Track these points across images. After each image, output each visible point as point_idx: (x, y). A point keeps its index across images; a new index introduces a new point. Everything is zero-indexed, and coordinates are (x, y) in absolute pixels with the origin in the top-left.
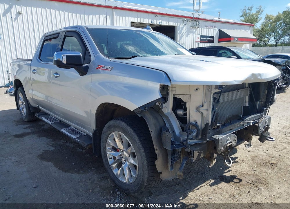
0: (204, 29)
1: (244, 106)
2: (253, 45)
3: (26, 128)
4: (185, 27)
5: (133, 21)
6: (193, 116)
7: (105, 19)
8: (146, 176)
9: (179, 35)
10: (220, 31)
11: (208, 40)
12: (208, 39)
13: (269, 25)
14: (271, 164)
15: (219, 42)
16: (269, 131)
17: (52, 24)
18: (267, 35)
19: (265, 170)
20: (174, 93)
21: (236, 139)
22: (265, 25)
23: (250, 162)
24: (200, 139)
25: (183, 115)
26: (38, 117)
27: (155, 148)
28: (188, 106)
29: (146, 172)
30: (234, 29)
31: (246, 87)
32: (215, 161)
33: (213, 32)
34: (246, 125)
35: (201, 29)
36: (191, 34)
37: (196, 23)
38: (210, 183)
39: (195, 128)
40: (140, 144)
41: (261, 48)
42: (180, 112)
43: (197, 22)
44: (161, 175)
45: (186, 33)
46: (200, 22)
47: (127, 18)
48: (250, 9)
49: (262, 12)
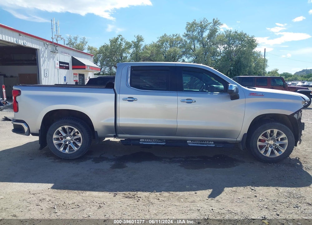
4: (46, 51)
9: (42, 59)
10: (73, 59)
12: (65, 65)
15: (73, 69)
33: (67, 59)
35: (59, 54)
36: (52, 59)
37: (55, 49)
45: (47, 57)
48: (76, 39)
49: (86, 43)
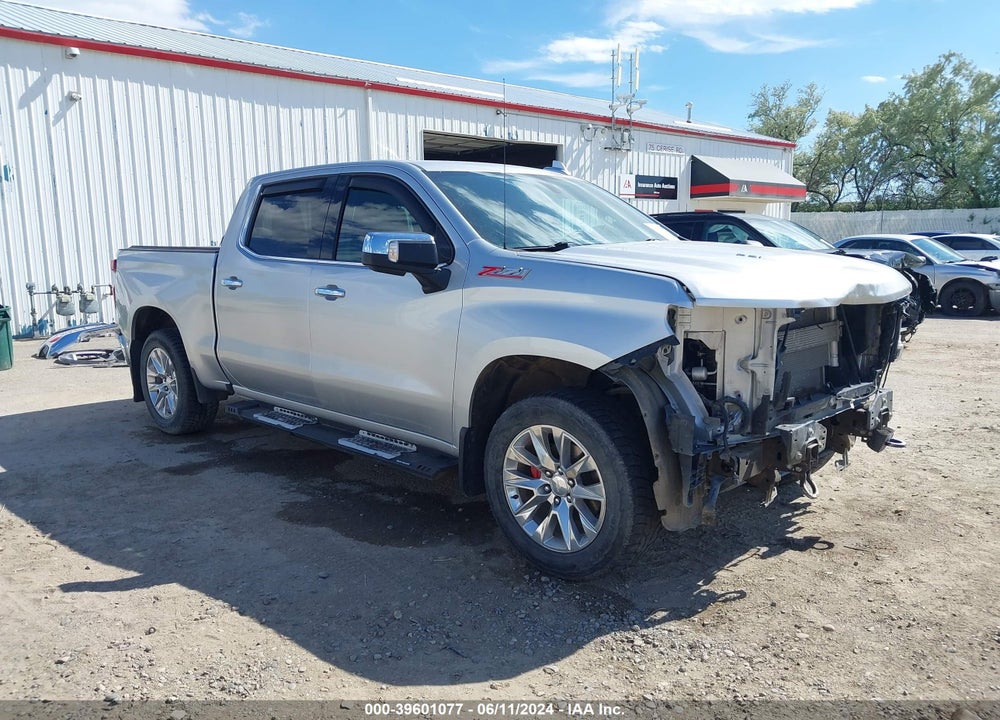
0: (647, 156)
1: (827, 367)
2: (795, 208)
3: (185, 451)
4: (588, 148)
5: (430, 128)
6: (733, 382)
7: (341, 122)
8: (630, 522)
10: (697, 166)
11: (657, 190)
12: (659, 186)
13: (838, 144)
14: (897, 512)
15: (692, 196)
16: (890, 425)
17: (175, 134)
18: (832, 176)
19: (883, 523)
20: (687, 328)
21: (825, 435)
22: (826, 145)
23: (843, 511)
24: (749, 433)
25: (704, 381)
26: (236, 413)
27: (655, 452)
28: (718, 358)
29: (630, 512)
30: (736, 155)
31: (830, 320)
32: (774, 494)
33: (675, 166)
34: (840, 409)
35: (636, 153)
36: (607, 170)
37: (622, 138)
38: (760, 553)
39: (736, 408)
40: (612, 448)
41: (817, 216)
42: (700, 374)
43: (626, 134)
44: (663, 517)
45: (590, 167)
46: (635, 133)
47: (411, 119)
48: (780, 94)
49: (816, 103)
